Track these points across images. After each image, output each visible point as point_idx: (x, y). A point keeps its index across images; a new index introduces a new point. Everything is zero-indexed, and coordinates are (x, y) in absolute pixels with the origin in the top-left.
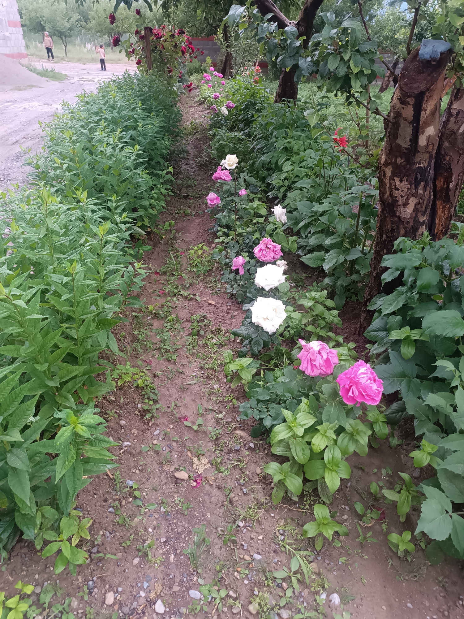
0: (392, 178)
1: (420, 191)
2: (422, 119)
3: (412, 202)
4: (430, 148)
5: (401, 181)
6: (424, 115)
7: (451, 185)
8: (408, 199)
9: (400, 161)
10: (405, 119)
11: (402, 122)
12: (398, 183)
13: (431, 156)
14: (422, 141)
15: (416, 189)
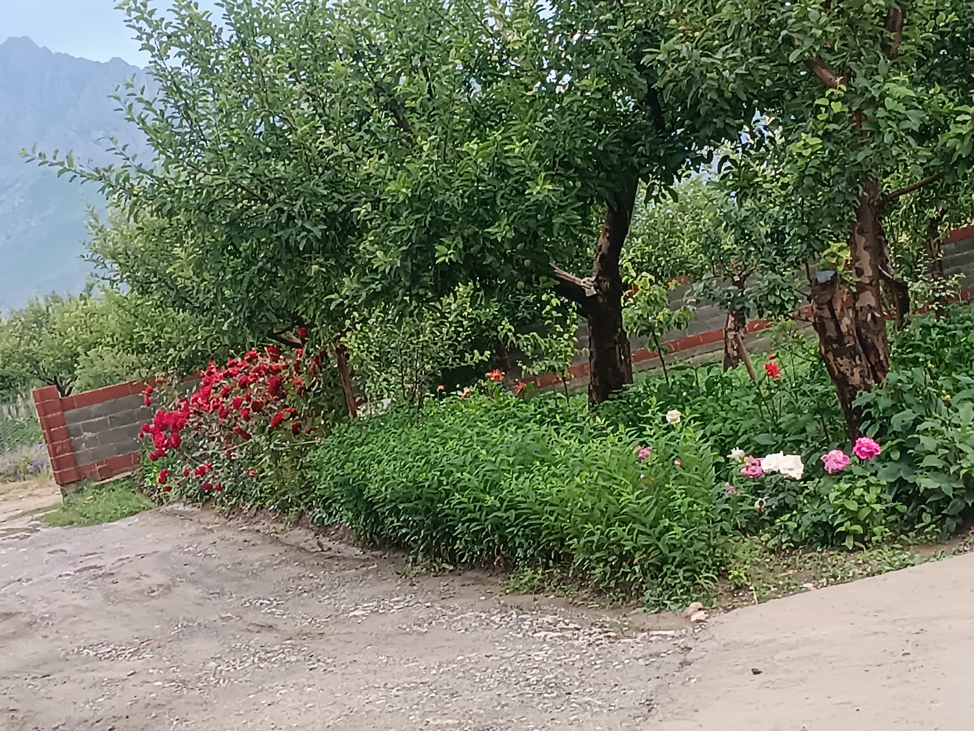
0: (835, 360)
1: (858, 362)
2: (837, 315)
3: (856, 371)
4: (851, 332)
5: (842, 359)
6: (838, 312)
7: (882, 358)
8: (852, 370)
9: (835, 346)
10: (827, 319)
11: (825, 321)
12: (840, 362)
13: (854, 337)
14: (844, 329)
15: (855, 361)
